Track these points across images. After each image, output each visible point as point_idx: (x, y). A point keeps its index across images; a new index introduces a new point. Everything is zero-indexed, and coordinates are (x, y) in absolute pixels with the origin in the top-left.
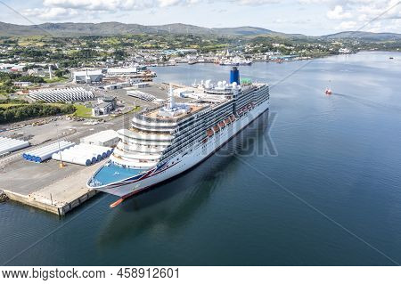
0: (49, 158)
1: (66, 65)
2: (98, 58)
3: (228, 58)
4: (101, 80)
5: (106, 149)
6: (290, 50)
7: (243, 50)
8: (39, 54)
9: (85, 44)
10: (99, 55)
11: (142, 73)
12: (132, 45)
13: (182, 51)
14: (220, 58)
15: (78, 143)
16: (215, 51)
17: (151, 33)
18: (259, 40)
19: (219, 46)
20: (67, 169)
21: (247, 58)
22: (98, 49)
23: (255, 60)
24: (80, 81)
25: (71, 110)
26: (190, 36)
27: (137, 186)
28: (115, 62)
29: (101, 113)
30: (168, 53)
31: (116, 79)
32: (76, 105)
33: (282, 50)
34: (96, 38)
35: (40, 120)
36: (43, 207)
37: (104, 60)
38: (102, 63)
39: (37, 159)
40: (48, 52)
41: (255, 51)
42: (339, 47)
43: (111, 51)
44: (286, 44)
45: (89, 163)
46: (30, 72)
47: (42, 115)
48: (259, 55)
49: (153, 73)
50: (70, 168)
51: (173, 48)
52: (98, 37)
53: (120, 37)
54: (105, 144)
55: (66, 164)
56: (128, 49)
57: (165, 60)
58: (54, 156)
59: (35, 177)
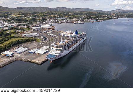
0: (35, 52)
1: (28, 24)
2: (37, 21)
3: (77, 21)
4: (40, 30)
5: (47, 51)
6: (97, 18)
7: (82, 18)
8: (20, 20)
9: (32, 15)
11: (51, 27)
12: (47, 16)
13: (63, 18)
14: (74, 21)
15: (40, 49)
16: (73, 19)
17: (52, 11)
18: (86, 14)
19: (74, 16)
20: (39, 55)
21: (83, 21)
22: (37, 18)
23: (85, 22)
24: (35, 30)
25: (35, 40)
26: (65, 12)
28: (43, 22)
29: (43, 41)
30: (58, 19)
31: (44, 29)
32: (36, 38)
33: (94, 18)
34: (35, 13)
35: (28, 43)
37: (39, 22)
39: (32, 53)
40: (22, 19)
41: (85, 18)
42: (113, 16)
43: (41, 18)
44: (95, 16)
45: (44, 54)
46: (20, 27)
47: (29, 41)
48: (86, 20)
49: (54, 27)
50: (40, 55)
51: (60, 17)
53: (43, 13)
54: (46, 49)
55: (39, 54)
57: (57, 21)
58: (36, 52)
59: (33, 57)
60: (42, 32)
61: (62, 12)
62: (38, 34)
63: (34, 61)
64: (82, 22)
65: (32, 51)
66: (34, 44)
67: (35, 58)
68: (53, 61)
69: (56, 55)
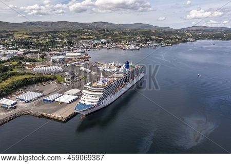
0: (54, 100)
1: (43, 50)
2: (59, 46)
3: (128, 45)
4: (64, 60)
5: (76, 97)
6: (161, 40)
7: (135, 40)
8: (28, 43)
9: (50, 36)
10: (59, 44)
11: (84, 55)
12: (76, 36)
13: (103, 40)
14: (123, 45)
15: (63, 94)
16: (120, 42)
17: (85, 28)
18: (143, 33)
19: (123, 37)
20: (62, 105)
21: (138, 45)
22: (58, 40)
23: (141, 47)
24: (54, 62)
25: (55, 78)
26: (107, 30)
27: (90, 111)
28: (68, 48)
29: (69, 80)
30: (96, 42)
31: (71, 59)
32: (56, 75)
33: (157, 40)
34: (56, 32)
35: (43, 83)
36: (58, 119)
37: (62, 47)
38: (62, 49)
39: (49, 101)
40: (32, 42)
41: (142, 41)
42: (189, 37)
43: (65, 41)
44: (159, 37)
45: (70, 103)
46: (28, 56)
47: (44, 81)
48: (143, 44)
49: (89, 56)
50: (64, 104)
51: (98, 39)
52: (57, 31)
53: (69, 32)
54: (75, 95)
55: (61, 103)
56: (74, 39)
57: (94, 46)
58: (56, 100)
59: (51, 108)
60: (67, 65)
61: (101, 30)
62: (61, 69)
63: (52, 115)
64: (137, 48)
65: (50, 98)
66: (54, 85)
67: (54, 111)
68: (86, 116)
69: (91, 105)
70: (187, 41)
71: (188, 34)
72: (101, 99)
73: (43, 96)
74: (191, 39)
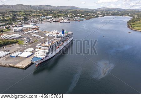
0: (17, 56)
1: (8, 24)
2: (18, 21)
3: (63, 20)
4: (22, 30)
5: (31, 53)
6: (83, 16)
7: (67, 17)
9: (11, 14)
10: (19, 19)
11: (35, 27)
12: (29, 15)
13: (47, 17)
14: (60, 20)
15: (23, 52)
16: (58, 17)
17: (35, 9)
18: (72, 12)
19: (60, 15)
21: (69, 20)
22: (17, 17)
23: (71, 21)
24: (16, 31)
25: (17, 42)
26: (50, 11)
28: (25, 22)
29: (26, 43)
30: (43, 18)
31: (27, 29)
32: (18, 40)
33: (81, 17)
35: (9, 46)
36: (20, 67)
37: (21, 21)
38: (20, 23)
39: (14, 57)
41: (71, 17)
42: (99, 14)
43: (22, 17)
44: (82, 14)
45: (28, 57)
47: (9, 44)
48: (73, 19)
49: (38, 27)
50: (23, 58)
51: (44, 16)
52: (16, 11)
53: (24, 11)
54: (31, 52)
55: (22, 57)
57: (42, 21)
58: (18, 56)
59: (16, 61)
60: (25, 33)
61: (46, 10)
62: (20, 36)
63: (17, 66)
64: (69, 21)
65: (15, 55)
66: (16, 46)
67: (18, 63)
68: (39, 64)
70: (98, 17)
71: (99, 12)
72: (48, 53)
73: (10, 53)
74: (100, 16)
